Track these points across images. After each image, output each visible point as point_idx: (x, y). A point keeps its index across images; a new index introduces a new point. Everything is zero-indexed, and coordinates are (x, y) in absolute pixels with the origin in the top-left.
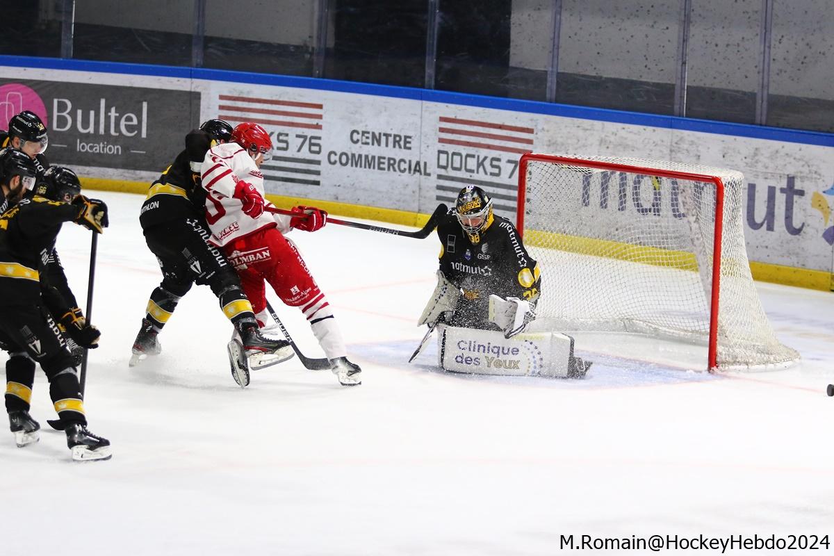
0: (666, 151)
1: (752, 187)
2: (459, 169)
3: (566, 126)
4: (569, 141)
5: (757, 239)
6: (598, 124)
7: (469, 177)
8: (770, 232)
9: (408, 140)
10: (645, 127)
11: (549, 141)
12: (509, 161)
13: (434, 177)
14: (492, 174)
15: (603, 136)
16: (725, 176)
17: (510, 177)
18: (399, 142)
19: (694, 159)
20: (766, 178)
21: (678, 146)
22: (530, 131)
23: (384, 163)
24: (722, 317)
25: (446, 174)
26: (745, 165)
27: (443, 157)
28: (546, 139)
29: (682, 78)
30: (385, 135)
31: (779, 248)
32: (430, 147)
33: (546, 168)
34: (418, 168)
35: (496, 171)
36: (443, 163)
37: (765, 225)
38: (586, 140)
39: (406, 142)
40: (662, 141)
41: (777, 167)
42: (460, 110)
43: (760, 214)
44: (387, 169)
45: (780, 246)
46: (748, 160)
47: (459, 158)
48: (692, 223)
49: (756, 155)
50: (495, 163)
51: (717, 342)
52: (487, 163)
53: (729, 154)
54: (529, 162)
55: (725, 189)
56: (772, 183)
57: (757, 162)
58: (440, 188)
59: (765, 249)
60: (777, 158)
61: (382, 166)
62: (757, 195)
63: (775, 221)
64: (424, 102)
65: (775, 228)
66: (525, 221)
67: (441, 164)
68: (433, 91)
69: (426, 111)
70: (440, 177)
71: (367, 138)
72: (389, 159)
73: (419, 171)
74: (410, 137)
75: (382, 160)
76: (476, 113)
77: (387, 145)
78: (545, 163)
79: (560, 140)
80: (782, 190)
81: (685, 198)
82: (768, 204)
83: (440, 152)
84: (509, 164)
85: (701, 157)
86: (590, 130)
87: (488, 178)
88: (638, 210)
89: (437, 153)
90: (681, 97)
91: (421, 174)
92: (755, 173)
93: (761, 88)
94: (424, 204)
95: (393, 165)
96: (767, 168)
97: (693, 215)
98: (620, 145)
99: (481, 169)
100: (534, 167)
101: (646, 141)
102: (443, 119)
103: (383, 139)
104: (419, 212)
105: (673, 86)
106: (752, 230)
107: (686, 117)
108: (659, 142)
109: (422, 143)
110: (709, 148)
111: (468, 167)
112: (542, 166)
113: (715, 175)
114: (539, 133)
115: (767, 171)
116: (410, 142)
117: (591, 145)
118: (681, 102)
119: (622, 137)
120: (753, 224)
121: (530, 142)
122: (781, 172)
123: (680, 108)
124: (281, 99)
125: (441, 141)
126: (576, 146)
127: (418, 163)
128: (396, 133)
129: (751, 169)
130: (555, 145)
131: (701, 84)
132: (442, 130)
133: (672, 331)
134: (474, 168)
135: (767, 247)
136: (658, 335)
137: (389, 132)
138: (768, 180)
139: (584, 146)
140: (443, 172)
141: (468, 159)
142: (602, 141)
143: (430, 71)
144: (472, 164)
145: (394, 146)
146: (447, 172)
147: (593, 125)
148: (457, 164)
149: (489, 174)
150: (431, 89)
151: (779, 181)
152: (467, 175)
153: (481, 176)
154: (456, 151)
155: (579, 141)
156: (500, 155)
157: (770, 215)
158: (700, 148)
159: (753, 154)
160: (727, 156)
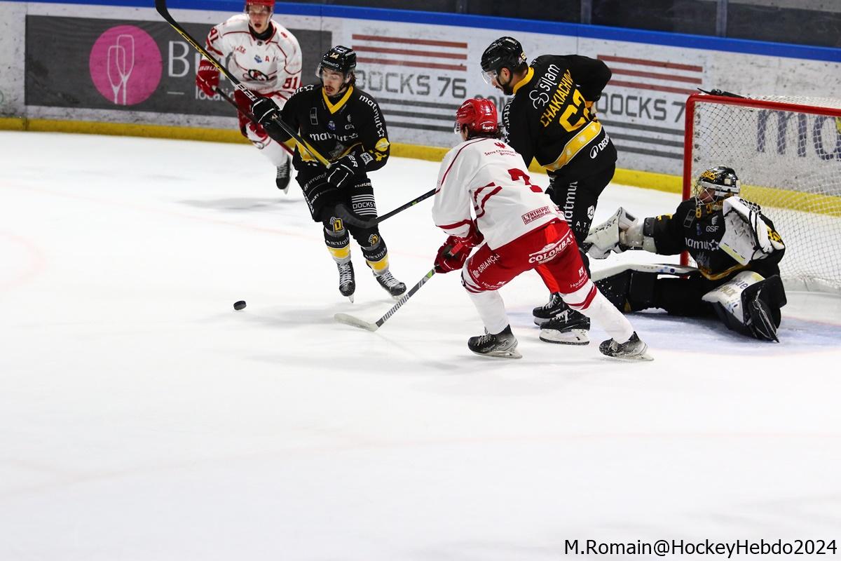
2: (620, 113)
3: (738, 63)
4: (742, 80)
6: (774, 60)
7: (630, 122)
10: (827, 63)
11: (720, 80)
12: (676, 103)
14: (656, 118)
15: (780, 73)
17: (677, 121)
22: (698, 69)
28: (716, 77)
33: (716, 111)
35: (661, 114)
38: (761, 78)
42: (619, 47)
47: (619, 100)
50: (659, 105)
52: (651, 106)
54: (697, 103)
64: (580, 38)
66: (692, 170)
68: (590, 26)
69: (582, 48)
76: (637, 50)
78: (715, 105)
79: (731, 79)
84: (675, 107)
86: (765, 67)
87: (653, 123)
98: (799, 83)
99: (644, 112)
100: (705, 110)
101: (828, 78)
111: (630, 111)
112: (711, 109)
114: (709, 73)
117: (767, 83)
119: (801, 74)
121: (698, 81)
124: (421, 38)
126: (751, 85)
130: (726, 85)
134: (637, 111)
139: (759, 85)
141: (630, 101)
142: (779, 80)
143: (586, 4)
144: (634, 106)
146: (606, 116)
147: (769, 61)
148: (617, 107)
149: (652, 117)
150: (588, 24)
152: (628, 120)
153: (644, 120)
154: (617, 93)
155: (753, 79)
156: (665, 97)
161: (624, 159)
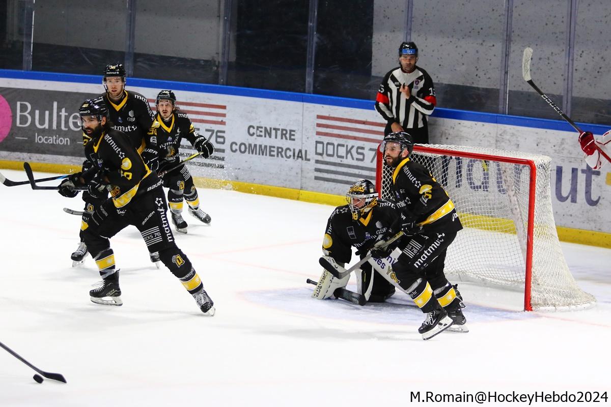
0: (493, 141)
1: (559, 171)
2: (332, 156)
5: (564, 209)
6: (451, 122)
7: (340, 162)
8: (573, 204)
9: (293, 133)
10: (476, 122)
12: (371, 149)
13: (312, 162)
14: (357, 159)
15: (444, 129)
16: (537, 160)
17: (372, 162)
18: (285, 135)
19: (514, 147)
20: (570, 162)
21: (502, 137)
23: (274, 151)
24: (535, 269)
25: (322, 160)
26: (554, 151)
27: (320, 146)
29: (505, 85)
30: (274, 129)
31: (581, 216)
32: (309, 139)
34: (300, 155)
35: (361, 157)
36: (320, 150)
37: (570, 199)
39: (291, 135)
40: (490, 134)
41: (579, 153)
42: (332, 110)
43: (566, 189)
44: (276, 156)
45: (582, 214)
46: (557, 148)
47: (332, 146)
48: (512, 196)
49: (562, 143)
50: (360, 151)
51: (531, 289)
52: (354, 151)
53: (542, 143)
55: (537, 169)
56: (575, 166)
57: (563, 149)
58: (317, 170)
59: (570, 217)
61: (272, 153)
62: (563, 175)
63: (578, 195)
64: (305, 103)
65: (578, 200)
67: (318, 151)
68: (312, 95)
69: (306, 110)
70: (317, 162)
71: (261, 131)
72: (278, 148)
73: (301, 157)
74: (294, 131)
75: (272, 149)
76: (345, 112)
77: (276, 137)
80: (583, 171)
81: (506, 177)
83: (317, 142)
84: (371, 152)
85: (520, 146)
86: (434, 125)
87: (355, 163)
88: (471, 187)
89: (315, 143)
90: (504, 99)
91: (302, 159)
92: (562, 158)
93: (566, 92)
94: (305, 183)
95: (281, 152)
96: (571, 153)
97: (512, 191)
98: (457, 136)
99: (349, 155)
101: (477, 133)
102: (319, 117)
103: (273, 132)
104: (301, 189)
105: (498, 90)
106: (559, 202)
107: (508, 114)
108: (488, 134)
109: (303, 136)
110: (526, 139)
111: (339, 154)
113: (529, 158)
115: (571, 156)
116: (294, 135)
117: (435, 136)
118: (504, 104)
119: (458, 130)
120: (561, 198)
123: (503, 108)
124: (194, 102)
125: (318, 133)
127: (300, 151)
128: (283, 128)
129: (559, 154)
131: (520, 89)
132: (319, 125)
133: (496, 281)
134: (344, 155)
135: (571, 215)
136: (485, 284)
137: (277, 127)
138: (572, 163)
140: (319, 158)
141: (339, 147)
142: (443, 134)
143: (309, 80)
144: (342, 151)
145: (282, 138)
146: (323, 158)
148: (330, 152)
149: (355, 159)
150: (310, 93)
151: (580, 164)
152: (338, 160)
153: (349, 161)
154: (330, 142)
156: (364, 145)
157: (574, 190)
158: (519, 139)
159: (560, 143)
160: (540, 145)
161: (335, 188)
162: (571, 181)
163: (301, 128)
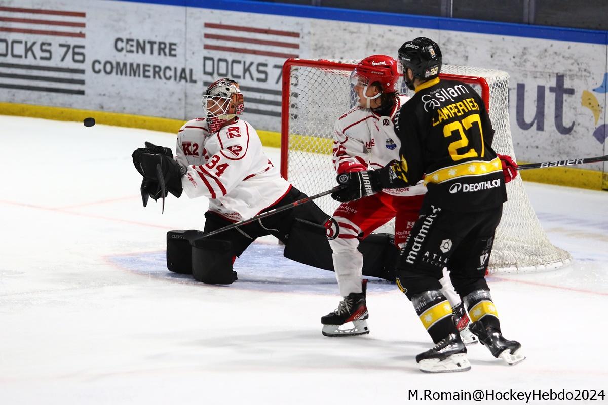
1: (521, 88)
3: (332, 30)
4: (336, 45)
5: (527, 139)
6: (364, 27)
8: (540, 132)
9: (173, 47)
11: (316, 45)
12: (276, 67)
13: (199, 83)
14: (259, 80)
15: (370, 38)
16: (491, 77)
17: (277, 82)
18: (164, 49)
19: (462, 60)
20: (535, 78)
21: (446, 47)
22: (296, 35)
23: (149, 71)
26: (513, 64)
27: (209, 63)
28: (312, 43)
30: (149, 42)
31: (549, 148)
32: (195, 54)
33: (311, 75)
34: (183, 75)
35: (263, 76)
37: (535, 125)
38: (352, 42)
39: (171, 49)
41: (546, 66)
42: (225, 16)
43: (530, 113)
44: (152, 77)
45: (551, 146)
46: (517, 60)
47: (225, 64)
49: (524, 54)
50: (261, 68)
52: (253, 69)
53: (498, 54)
54: (293, 67)
55: (491, 89)
56: (541, 82)
57: (525, 61)
59: (535, 150)
60: (546, 56)
61: (147, 74)
62: (526, 95)
63: (545, 121)
64: (188, 8)
65: (546, 127)
66: (290, 127)
67: (207, 70)
69: (190, 17)
70: (206, 83)
71: (132, 46)
72: (155, 67)
73: (185, 78)
74: (175, 44)
75: (147, 68)
76: (241, 18)
77: (152, 53)
78: (309, 69)
79: (326, 44)
80: (552, 89)
82: (538, 103)
83: (205, 58)
84: (276, 70)
85: (469, 58)
86: (356, 33)
87: (255, 84)
89: (202, 60)
91: (187, 81)
92: (524, 72)
94: (191, 112)
95: (158, 73)
96: (535, 67)
98: (387, 47)
99: (247, 75)
100: (301, 74)
102: (208, 25)
103: (148, 46)
106: (521, 130)
107: (453, 17)
109: (187, 50)
110: (476, 49)
111: (234, 73)
113: (480, 76)
114: (306, 38)
115: (536, 70)
116: (175, 50)
117: (358, 48)
118: (448, 3)
119: (389, 40)
120: (523, 125)
121: (296, 46)
122: (551, 71)
123: (447, 8)
124: (43, 8)
125: (207, 47)
126: (344, 49)
127: (184, 71)
128: (161, 40)
129: (520, 68)
130: (322, 49)
132: (207, 36)
134: (241, 73)
135: (537, 147)
137: (153, 39)
138: (537, 80)
139: (351, 49)
140: (209, 79)
141: (234, 65)
142: (368, 44)
144: (238, 69)
145: (159, 54)
146: (213, 78)
147: (360, 27)
148: (223, 70)
149: (255, 79)
151: (548, 79)
153: (247, 82)
154: (223, 57)
155: (345, 44)
156: (266, 60)
157: (540, 114)
158: (468, 48)
159: (522, 53)
160: (495, 56)
162: (536, 103)
163: (184, 41)
